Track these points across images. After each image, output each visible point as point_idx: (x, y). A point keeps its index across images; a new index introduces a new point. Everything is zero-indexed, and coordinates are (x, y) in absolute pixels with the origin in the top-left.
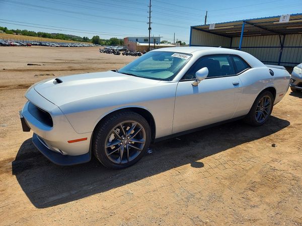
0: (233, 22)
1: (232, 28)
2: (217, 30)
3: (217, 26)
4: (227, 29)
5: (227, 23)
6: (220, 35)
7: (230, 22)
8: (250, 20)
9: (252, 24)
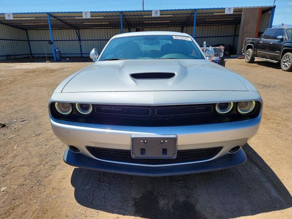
0: (36, 13)
1: (34, 20)
2: (15, 20)
3: (15, 16)
4: (24, 20)
5: (25, 13)
6: (13, 26)
7: (32, 13)
8: (54, 13)
9: (55, 17)
